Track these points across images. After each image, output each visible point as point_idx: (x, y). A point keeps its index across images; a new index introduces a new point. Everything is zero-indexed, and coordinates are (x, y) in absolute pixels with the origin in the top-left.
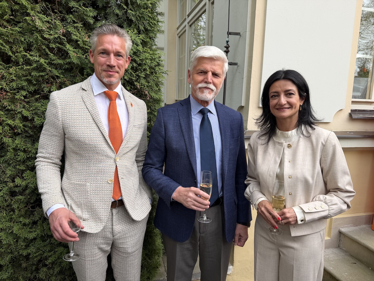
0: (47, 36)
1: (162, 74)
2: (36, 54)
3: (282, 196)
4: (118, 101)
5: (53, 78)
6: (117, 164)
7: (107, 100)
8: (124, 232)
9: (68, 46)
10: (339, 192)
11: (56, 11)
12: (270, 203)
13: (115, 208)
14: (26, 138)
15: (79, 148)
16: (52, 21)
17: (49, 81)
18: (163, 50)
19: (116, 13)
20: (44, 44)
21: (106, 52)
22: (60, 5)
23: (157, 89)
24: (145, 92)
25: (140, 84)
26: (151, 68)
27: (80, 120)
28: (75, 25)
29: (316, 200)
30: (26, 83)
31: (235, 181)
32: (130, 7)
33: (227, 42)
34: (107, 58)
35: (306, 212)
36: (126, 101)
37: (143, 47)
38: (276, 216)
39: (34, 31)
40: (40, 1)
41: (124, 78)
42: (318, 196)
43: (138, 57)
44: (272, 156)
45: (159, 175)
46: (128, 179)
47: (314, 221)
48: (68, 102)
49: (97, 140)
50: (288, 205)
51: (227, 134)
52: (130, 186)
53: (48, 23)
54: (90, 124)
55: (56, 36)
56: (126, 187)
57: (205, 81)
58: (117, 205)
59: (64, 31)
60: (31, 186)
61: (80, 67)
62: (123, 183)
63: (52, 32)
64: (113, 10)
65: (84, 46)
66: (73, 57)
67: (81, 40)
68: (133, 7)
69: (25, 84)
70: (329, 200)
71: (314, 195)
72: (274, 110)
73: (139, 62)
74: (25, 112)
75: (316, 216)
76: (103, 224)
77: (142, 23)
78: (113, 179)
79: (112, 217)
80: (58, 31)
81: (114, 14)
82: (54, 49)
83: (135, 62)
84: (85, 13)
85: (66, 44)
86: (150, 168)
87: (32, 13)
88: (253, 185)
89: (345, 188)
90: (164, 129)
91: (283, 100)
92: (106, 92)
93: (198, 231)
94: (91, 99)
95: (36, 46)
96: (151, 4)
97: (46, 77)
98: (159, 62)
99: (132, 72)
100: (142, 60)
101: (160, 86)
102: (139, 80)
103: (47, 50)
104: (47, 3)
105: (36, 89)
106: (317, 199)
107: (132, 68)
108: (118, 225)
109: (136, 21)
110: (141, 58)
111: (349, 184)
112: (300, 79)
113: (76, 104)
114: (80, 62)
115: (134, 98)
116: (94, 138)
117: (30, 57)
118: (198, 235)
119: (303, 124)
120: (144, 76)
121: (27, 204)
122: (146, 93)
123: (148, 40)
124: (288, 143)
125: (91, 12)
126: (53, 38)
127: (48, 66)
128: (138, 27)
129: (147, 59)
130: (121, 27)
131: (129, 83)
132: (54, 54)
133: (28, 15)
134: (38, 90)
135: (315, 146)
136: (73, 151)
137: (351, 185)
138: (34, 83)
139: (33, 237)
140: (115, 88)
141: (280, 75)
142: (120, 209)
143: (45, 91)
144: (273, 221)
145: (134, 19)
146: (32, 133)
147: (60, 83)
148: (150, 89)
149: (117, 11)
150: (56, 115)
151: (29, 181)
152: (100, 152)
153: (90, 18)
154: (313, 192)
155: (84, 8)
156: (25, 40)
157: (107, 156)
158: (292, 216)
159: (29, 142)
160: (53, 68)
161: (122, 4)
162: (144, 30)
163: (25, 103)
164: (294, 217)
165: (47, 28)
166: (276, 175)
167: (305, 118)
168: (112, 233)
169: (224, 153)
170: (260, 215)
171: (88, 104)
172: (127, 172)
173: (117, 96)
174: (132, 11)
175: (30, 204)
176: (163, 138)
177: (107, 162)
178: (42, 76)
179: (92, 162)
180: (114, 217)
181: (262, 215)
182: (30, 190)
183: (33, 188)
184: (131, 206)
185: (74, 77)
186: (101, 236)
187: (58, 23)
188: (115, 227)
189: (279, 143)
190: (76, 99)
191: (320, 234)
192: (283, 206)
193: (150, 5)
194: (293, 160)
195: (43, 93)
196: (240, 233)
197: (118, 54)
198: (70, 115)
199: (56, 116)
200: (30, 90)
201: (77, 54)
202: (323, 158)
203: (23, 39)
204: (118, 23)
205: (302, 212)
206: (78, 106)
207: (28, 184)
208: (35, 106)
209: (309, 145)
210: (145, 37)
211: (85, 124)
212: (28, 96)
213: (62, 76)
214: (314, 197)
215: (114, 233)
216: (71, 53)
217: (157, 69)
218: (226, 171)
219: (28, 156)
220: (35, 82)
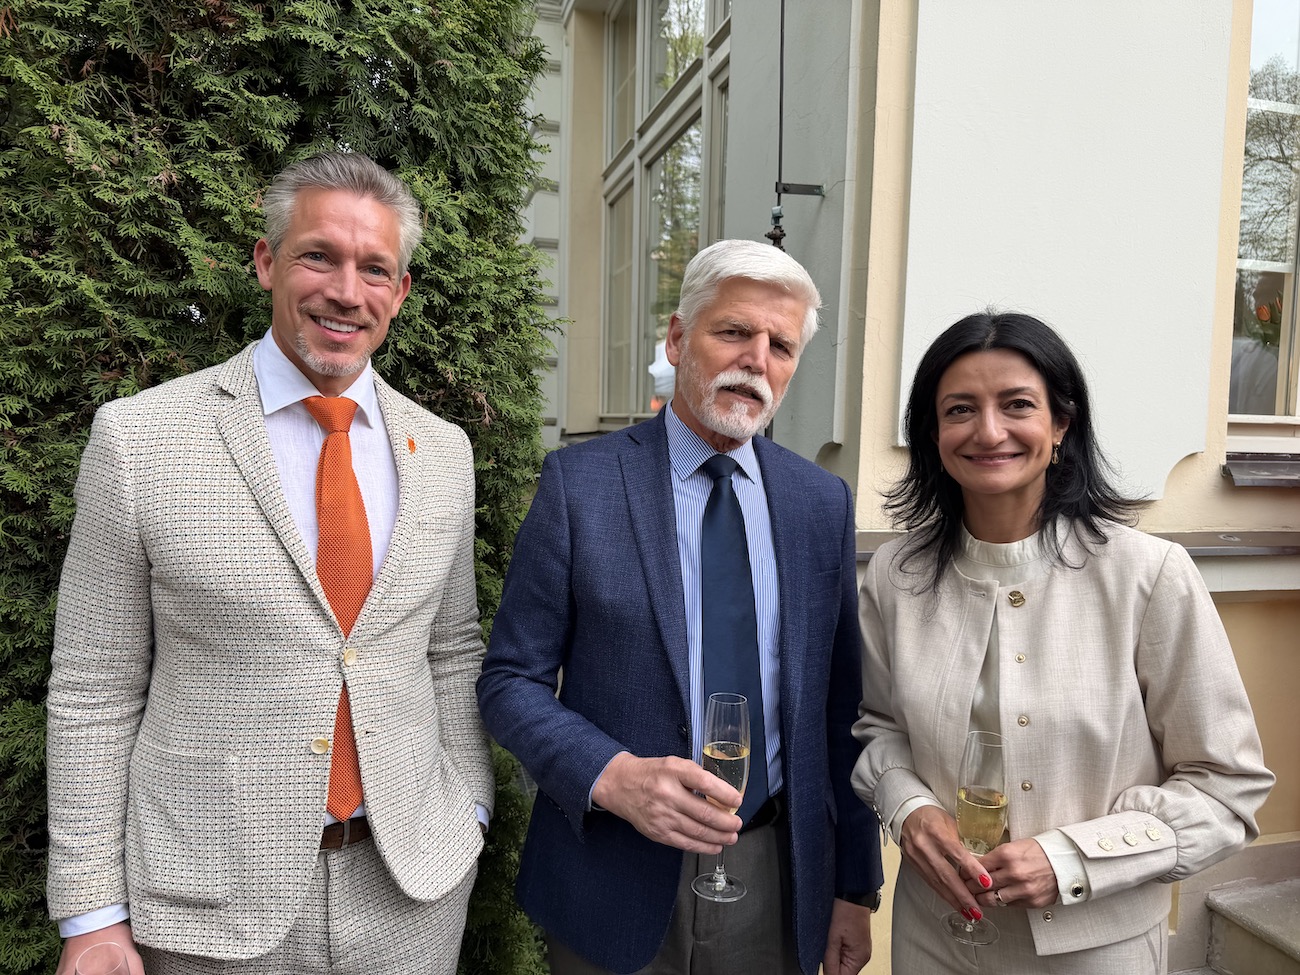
0: (105, 195)
1: (543, 332)
2: (66, 262)
3: (994, 792)
4: (356, 433)
5: (127, 346)
6: (348, 677)
7: (315, 430)
8: (373, 945)
9: (186, 232)
10: (1212, 777)
11: (146, 106)
12: (950, 815)
13: (338, 848)
14: (17, 573)
15: (202, 618)
16: (133, 142)
17: (112, 360)
18: (556, 248)
19: (369, 115)
20: (95, 225)
21: (328, 255)
22: (165, 88)
23: (523, 384)
24: (474, 398)
25: (457, 369)
26: (497, 309)
27: (206, 510)
28: (217, 155)
29: (1124, 809)
30: (25, 366)
31: (825, 735)
32: (422, 91)
33: (777, 218)
34: (329, 275)
35: (1090, 855)
36: (390, 433)
37: (471, 236)
38: (970, 869)
39: (59, 176)
40: (88, 72)
41: (396, 348)
42: (1131, 791)
43: (449, 268)
44: (951, 635)
45: (543, 706)
46: (391, 732)
47: (1122, 893)
48: (163, 441)
49: (271, 585)
50: (1019, 830)
51: (799, 553)
52: (398, 761)
53: (114, 151)
54: (245, 524)
55: (142, 195)
56: (383, 767)
57: (743, 364)
58: (346, 838)
59: (174, 178)
60: (28, 760)
61: (231, 308)
62: (371, 752)
63: (126, 182)
64: (360, 104)
65: (249, 231)
66: (200, 272)
67: (235, 210)
68: (432, 92)
69: (18, 373)
70: (1176, 807)
71: (1119, 790)
72: (957, 460)
73: (454, 289)
74: (15, 475)
75: (1131, 872)
76: (289, 916)
77: (468, 153)
78: (331, 737)
79: (327, 886)
80: (149, 178)
81: (362, 117)
82: (135, 241)
83: (439, 291)
84: (254, 113)
85: (177, 225)
86: (508, 677)
87: (55, 112)
88: (884, 746)
89: (1235, 762)
90: (567, 529)
91: (996, 426)
92: (313, 400)
93: (688, 927)
94: (250, 427)
95: (66, 230)
96: (499, 82)
97: (102, 344)
98: (529, 288)
99: (426, 325)
100: (465, 282)
101: (535, 372)
102: (452, 354)
103: (108, 247)
104: (116, 80)
105: (64, 390)
106: (1129, 803)
107: (429, 310)
108: (350, 915)
109: (445, 142)
110: (462, 276)
111: (1248, 744)
112: (1056, 348)
113: (192, 448)
114: (231, 290)
115: (423, 419)
116: (260, 579)
117: (41, 272)
118: (689, 944)
119: (1060, 516)
120: (472, 339)
121: (14, 830)
122: (481, 398)
123: (492, 210)
124: (1012, 588)
125: (278, 113)
126: (129, 203)
127: (107, 305)
128: (454, 163)
129: (485, 278)
130: (389, 164)
131: (419, 366)
132: (133, 259)
133: (40, 119)
134: (70, 393)
135: (1115, 598)
136: (177, 630)
137: (1255, 748)
138: (54, 367)
139: (30, 961)
140: (347, 386)
141: (982, 334)
142: (359, 851)
143: (97, 398)
144: (961, 890)
145: (434, 135)
146: (39, 556)
147: (156, 365)
148: (495, 384)
149: (374, 108)
150: (116, 491)
151: (19, 742)
152: (280, 630)
153: (272, 131)
154: (1113, 776)
155: (251, 96)
156: (25, 209)
157: (312, 650)
158: (1038, 875)
159: (29, 587)
160: (131, 311)
161: (392, 83)
162: (475, 176)
163: (15, 442)
164: (1045, 877)
165: (112, 165)
166: (969, 714)
167: (1069, 491)
168: (327, 949)
169: (789, 626)
170: (912, 862)
171: (238, 446)
172: (390, 708)
173: (357, 414)
174: (430, 106)
175: (24, 830)
176: (563, 562)
177: (306, 671)
178: (86, 342)
179: (251, 673)
180: (335, 886)
181: (920, 867)
182: (22, 776)
183: (33, 769)
184: (401, 843)
185: (210, 343)
186: (280, 962)
187: (151, 149)
188: (336, 926)
189: (976, 587)
190: (195, 429)
191: (1150, 944)
192: (998, 833)
193: (496, 88)
194: (1034, 655)
195: (90, 402)
196: (844, 934)
197: (371, 265)
198: (168, 490)
199: (113, 497)
200: (38, 395)
201: (221, 260)
202: (1145, 647)
203: (15, 207)
204: (380, 149)
205: (1074, 855)
206: (200, 455)
207: (15, 753)
208: (55, 452)
209: (1092, 596)
210: (478, 203)
211: (225, 524)
212: (30, 415)
213: (160, 341)
214: (1116, 795)
215: (332, 949)
216: (197, 257)
217: (521, 312)
218: (799, 696)
219: (20, 645)
220: (58, 365)
